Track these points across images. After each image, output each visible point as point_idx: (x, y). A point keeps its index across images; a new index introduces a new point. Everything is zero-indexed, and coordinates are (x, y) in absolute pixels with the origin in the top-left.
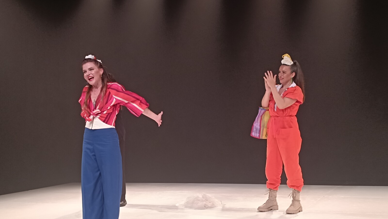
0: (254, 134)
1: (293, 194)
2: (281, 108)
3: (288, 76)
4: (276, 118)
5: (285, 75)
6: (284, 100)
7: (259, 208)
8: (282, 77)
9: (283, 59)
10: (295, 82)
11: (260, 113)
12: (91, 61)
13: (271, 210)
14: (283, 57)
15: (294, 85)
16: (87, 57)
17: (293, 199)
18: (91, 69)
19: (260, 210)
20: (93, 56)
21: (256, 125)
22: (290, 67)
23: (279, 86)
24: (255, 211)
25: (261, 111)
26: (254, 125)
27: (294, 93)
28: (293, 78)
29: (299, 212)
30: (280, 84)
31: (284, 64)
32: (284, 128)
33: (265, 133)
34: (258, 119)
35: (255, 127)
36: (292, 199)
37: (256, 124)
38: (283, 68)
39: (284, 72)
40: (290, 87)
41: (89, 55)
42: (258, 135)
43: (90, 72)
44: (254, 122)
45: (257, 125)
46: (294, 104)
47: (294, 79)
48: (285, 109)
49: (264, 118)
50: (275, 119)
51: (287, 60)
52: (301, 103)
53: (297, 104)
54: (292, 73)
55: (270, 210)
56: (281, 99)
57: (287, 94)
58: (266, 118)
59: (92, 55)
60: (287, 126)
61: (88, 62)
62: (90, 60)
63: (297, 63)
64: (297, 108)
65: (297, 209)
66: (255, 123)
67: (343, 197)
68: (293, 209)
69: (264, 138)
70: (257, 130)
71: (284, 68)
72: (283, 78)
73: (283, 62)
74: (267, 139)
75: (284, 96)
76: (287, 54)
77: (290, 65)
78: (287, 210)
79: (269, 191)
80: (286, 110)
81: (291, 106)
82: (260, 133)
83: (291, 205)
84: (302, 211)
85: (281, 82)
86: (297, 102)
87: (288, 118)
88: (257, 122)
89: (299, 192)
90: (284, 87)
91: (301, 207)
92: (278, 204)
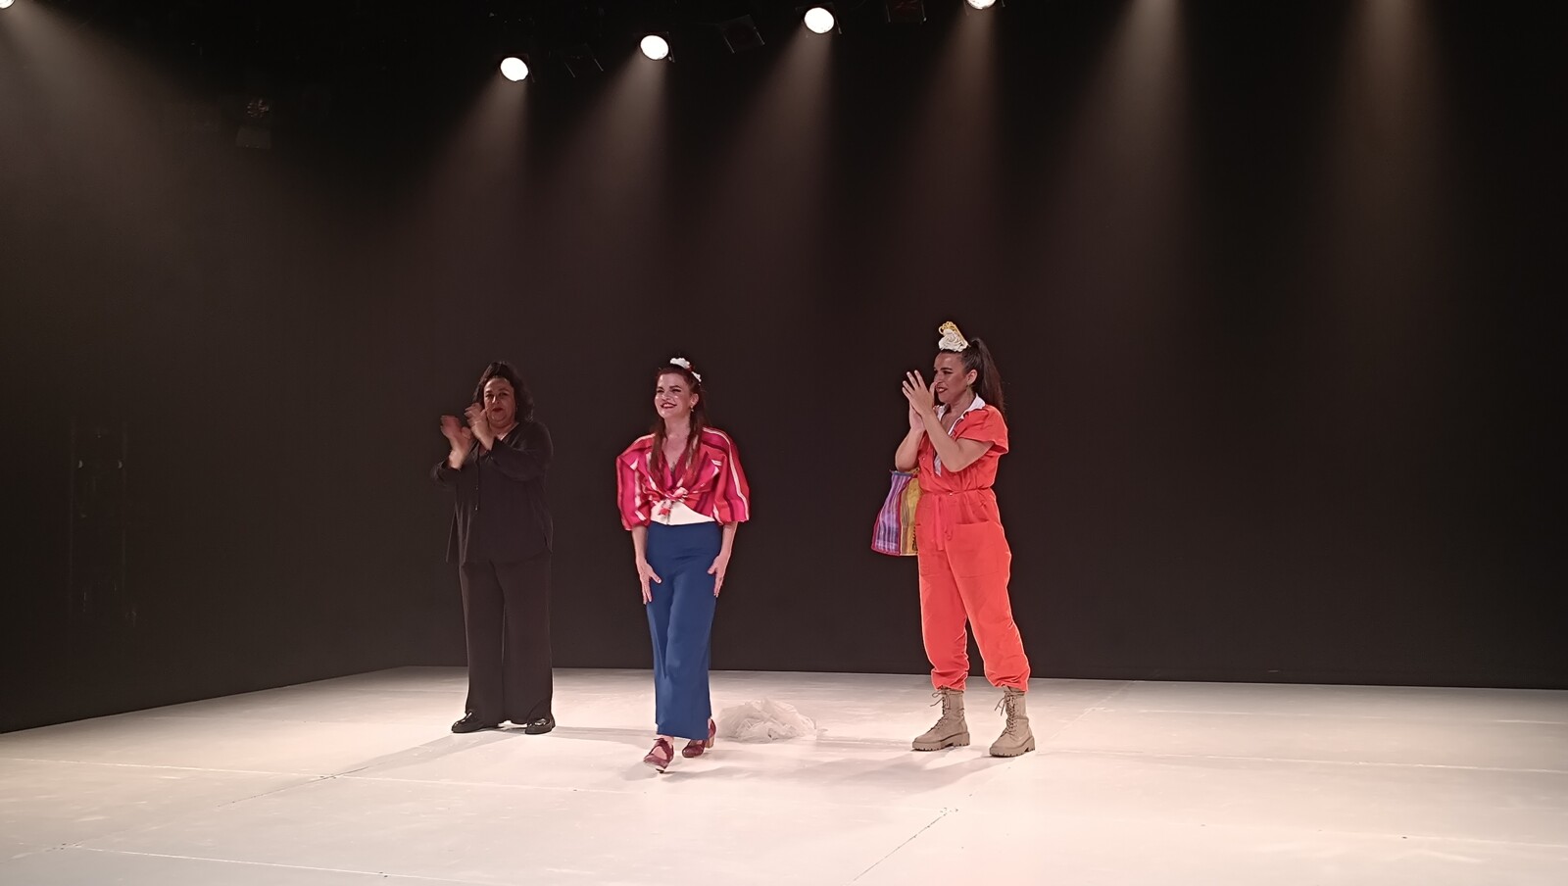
0: (880, 545)
1: (1007, 702)
2: (953, 469)
3: (958, 380)
4: (944, 496)
5: (950, 378)
6: (960, 447)
7: (916, 741)
8: (944, 385)
9: (942, 336)
10: (980, 396)
11: (896, 485)
12: (680, 374)
13: (951, 745)
14: (942, 331)
15: (979, 403)
16: (674, 361)
17: (1009, 714)
18: (674, 390)
19: (919, 746)
20: (688, 363)
21: (886, 518)
22: (960, 355)
23: (941, 409)
24: (906, 749)
25: (897, 482)
26: (881, 519)
27: (985, 425)
28: (973, 384)
29: (1027, 751)
30: (942, 404)
31: (945, 351)
32: (966, 521)
33: (910, 542)
34: (890, 503)
35: (882, 527)
36: (1005, 716)
37: (886, 516)
38: (944, 358)
39: (946, 372)
40: (971, 409)
41: (680, 359)
42: (893, 546)
43: (671, 394)
44: (879, 511)
45: (889, 519)
46: (985, 455)
47: (977, 389)
48: (965, 470)
49: (906, 499)
50: (940, 499)
51: (952, 338)
52: (1004, 449)
53: (993, 453)
54: (968, 371)
55: (947, 746)
56: (951, 443)
57: (966, 429)
58: (912, 500)
59: (687, 360)
60: (972, 516)
61: (673, 372)
62: (677, 369)
63: (982, 346)
64: (993, 464)
65: (1020, 743)
66: (883, 516)
67: (1145, 711)
68: (1008, 742)
69: (910, 552)
70: (889, 533)
71: (948, 359)
72: (946, 389)
73: (942, 344)
74: (916, 557)
75: (956, 436)
76: (950, 324)
77: (960, 350)
78: (993, 746)
79: (941, 696)
80: (969, 474)
81: (979, 461)
82: (898, 542)
83: (1004, 733)
84: (1033, 749)
85: (941, 398)
86: (995, 447)
87: (973, 494)
88: (889, 512)
89: (1021, 693)
90: (953, 410)
91: (1030, 738)
92: (969, 730)
